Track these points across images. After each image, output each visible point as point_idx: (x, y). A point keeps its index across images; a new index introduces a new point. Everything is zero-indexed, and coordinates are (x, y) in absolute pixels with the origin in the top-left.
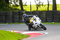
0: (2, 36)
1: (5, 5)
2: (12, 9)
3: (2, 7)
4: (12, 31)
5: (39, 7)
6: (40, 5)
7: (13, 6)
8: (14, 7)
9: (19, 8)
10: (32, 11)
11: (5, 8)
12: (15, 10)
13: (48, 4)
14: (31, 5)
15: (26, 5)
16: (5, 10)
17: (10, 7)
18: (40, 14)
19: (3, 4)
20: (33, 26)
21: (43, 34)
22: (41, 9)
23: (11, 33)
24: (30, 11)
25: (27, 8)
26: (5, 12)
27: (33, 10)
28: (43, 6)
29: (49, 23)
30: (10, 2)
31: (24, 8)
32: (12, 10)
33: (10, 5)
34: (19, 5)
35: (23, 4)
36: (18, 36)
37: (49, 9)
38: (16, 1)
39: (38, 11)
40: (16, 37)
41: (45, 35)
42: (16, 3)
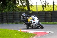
0: (9, 35)
1: (12, 6)
2: (19, 9)
3: (10, 7)
4: (19, 30)
5: (45, 7)
6: (46, 5)
7: (20, 6)
8: (21, 8)
9: (26, 8)
10: (38, 11)
11: (13, 8)
12: (22, 10)
13: (54, 5)
14: (37, 6)
15: (32, 6)
16: (12, 10)
17: (17, 8)
18: (45, 14)
19: (10, 5)
20: (31, 25)
21: (48, 33)
22: (47, 9)
23: (18, 32)
24: (36, 11)
25: (34, 8)
26: (12, 12)
28: (48, 6)
29: (54, 23)
30: (17, 2)
31: (31, 9)
32: (19, 11)
33: (17, 5)
34: (26, 5)
35: (30, 5)
36: (25, 35)
37: (54, 9)
38: (23, 2)
39: (44, 11)
40: (23, 36)
41: (50, 34)
42: (23, 3)
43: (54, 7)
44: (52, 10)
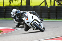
5: (12, 2)
10: (4, 6)
27: (6, 5)
28: (16, 1)
37: (22, 4)
39: (11, 6)
41: (17, 31)
43: (22, 2)
44: (20, 5)
